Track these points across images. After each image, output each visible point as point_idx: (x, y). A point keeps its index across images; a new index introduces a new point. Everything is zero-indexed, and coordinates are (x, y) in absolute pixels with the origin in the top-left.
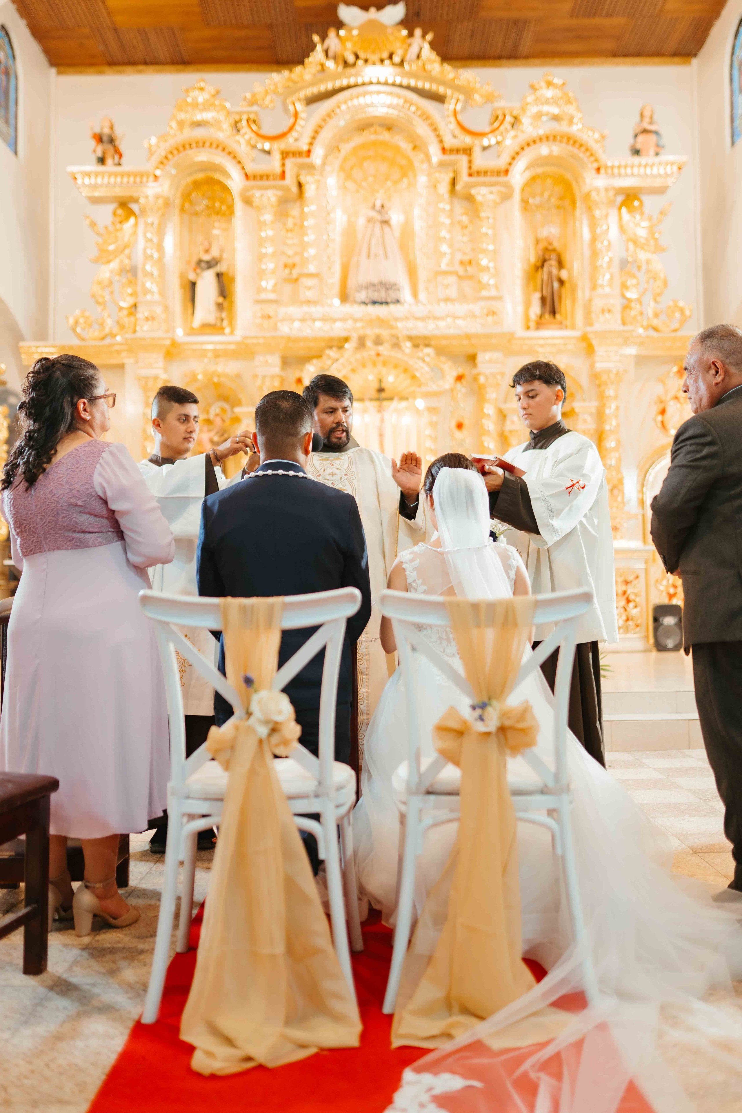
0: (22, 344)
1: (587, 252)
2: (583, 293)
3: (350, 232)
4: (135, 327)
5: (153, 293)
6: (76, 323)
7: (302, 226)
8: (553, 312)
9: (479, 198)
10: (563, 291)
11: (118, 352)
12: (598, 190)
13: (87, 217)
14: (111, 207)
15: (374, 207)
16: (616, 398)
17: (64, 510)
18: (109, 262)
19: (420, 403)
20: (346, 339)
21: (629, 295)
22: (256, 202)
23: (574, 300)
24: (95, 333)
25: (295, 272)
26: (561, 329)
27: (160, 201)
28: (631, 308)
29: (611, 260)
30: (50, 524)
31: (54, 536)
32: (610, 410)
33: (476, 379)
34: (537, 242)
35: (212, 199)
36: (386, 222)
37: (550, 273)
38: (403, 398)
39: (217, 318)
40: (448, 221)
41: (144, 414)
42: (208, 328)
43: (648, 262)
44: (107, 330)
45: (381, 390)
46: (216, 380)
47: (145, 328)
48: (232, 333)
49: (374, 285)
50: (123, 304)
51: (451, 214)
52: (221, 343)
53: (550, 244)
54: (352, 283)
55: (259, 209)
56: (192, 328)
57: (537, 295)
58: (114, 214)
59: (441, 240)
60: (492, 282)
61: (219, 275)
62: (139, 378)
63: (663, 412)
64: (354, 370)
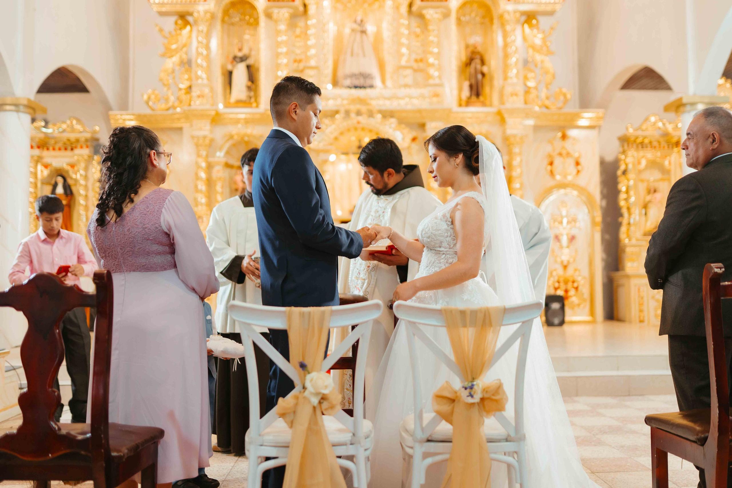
0: (111, 113)
1: (501, 54)
2: (498, 82)
3: (339, 38)
4: (190, 102)
5: (202, 79)
6: (149, 98)
7: (306, 34)
8: (478, 95)
9: (428, 17)
10: (485, 80)
11: (179, 119)
12: (508, 12)
13: (157, 25)
14: (173, 19)
15: (355, 22)
16: (520, 154)
17: (139, 243)
18: (172, 56)
20: (337, 112)
21: (529, 84)
22: (275, 16)
23: (492, 87)
24: (162, 106)
25: (301, 66)
26: (483, 106)
27: (208, 15)
28: (530, 93)
29: (517, 60)
30: (128, 253)
31: (131, 261)
32: (516, 161)
34: (467, 46)
35: (244, 14)
36: (364, 32)
37: (476, 69)
39: (247, 97)
40: (406, 32)
41: (197, 163)
42: (239, 103)
43: (542, 62)
44: (170, 104)
46: (246, 139)
47: (197, 103)
48: (257, 106)
49: (355, 75)
50: (182, 86)
51: (408, 27)
52: (249, 114)
53: (476, 48)
54: (340, 74)
55: (276, 22)
56: (229, 103)
57: (467, 83)
58: (176, 23)
59: (401, 45)
60: (436, 74)
61: (248, 67)
62: (193, 137)
63: (551, 164)
64: (342, 133)
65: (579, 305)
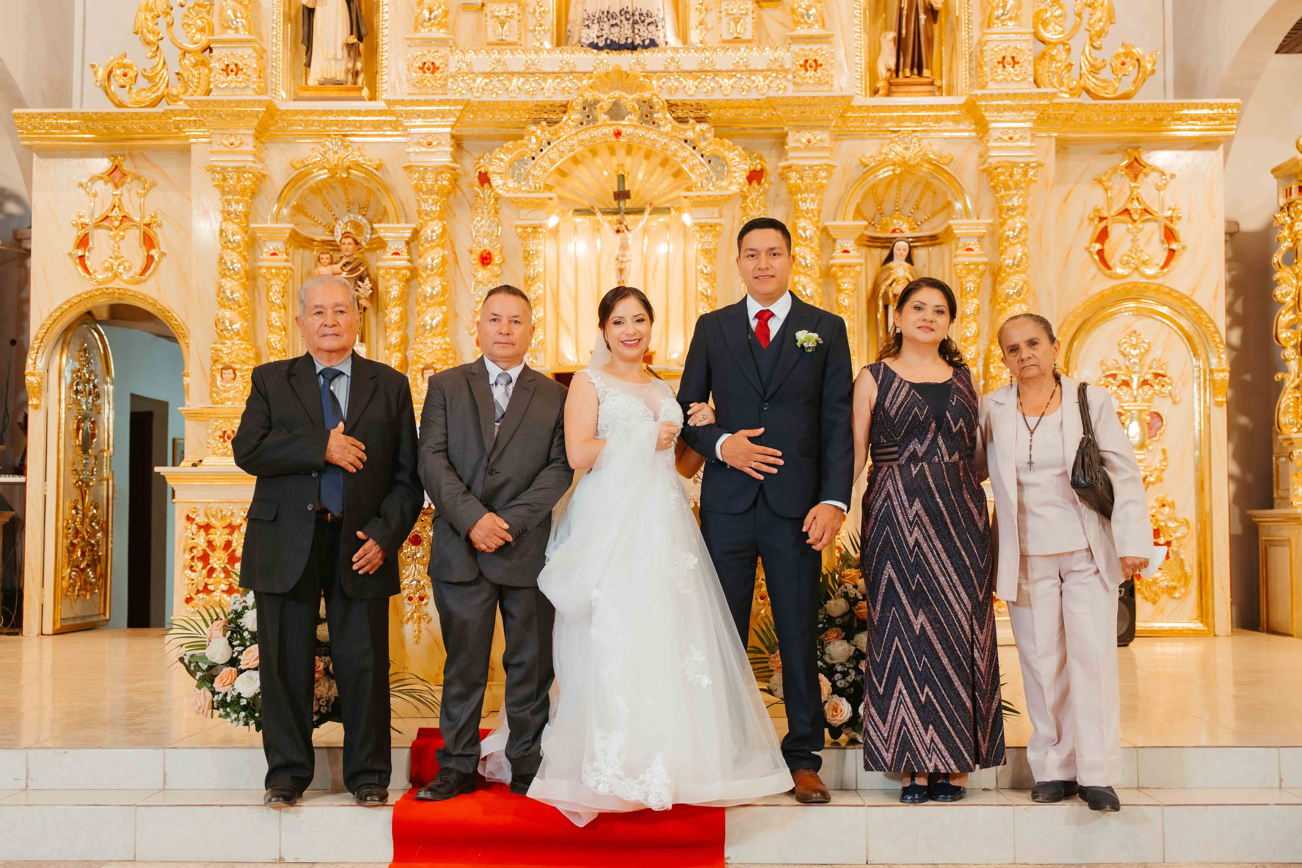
0: (17, 111)
2: (968, 33)
4: (210, 83)
5: (237, 26)
6: (109, 76)
8: (918, 66)
10: (936, 27)
11: (180, 126)
16: (1023, 210)
19: (687, 219)
20: (565, 108)
21: (1047, 35)
24: (141, 93)
26: (932, 93)
28: (1053, 59)
33: (783, 177)
37: (912, 1)
38: (657, 211)
39: (348, 70)
41: (222, 233)
44: (162, 90)
45: (623, 195)
46: (343, 174)
47: (225, 85)
48: (372, 95)
49: (610, 15)
50: (188, 45)
52: (353, 112)
56: (305, 88)
57: (892, 35)
62: (212, 170)
63: (1103, 236)
64: (575, 161)
65: (1170, 590)
